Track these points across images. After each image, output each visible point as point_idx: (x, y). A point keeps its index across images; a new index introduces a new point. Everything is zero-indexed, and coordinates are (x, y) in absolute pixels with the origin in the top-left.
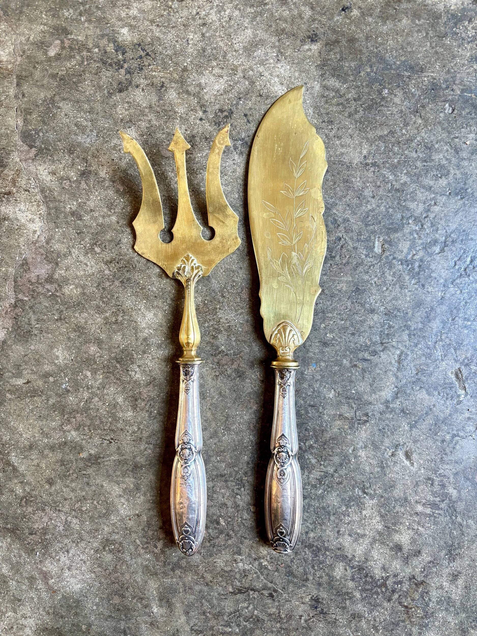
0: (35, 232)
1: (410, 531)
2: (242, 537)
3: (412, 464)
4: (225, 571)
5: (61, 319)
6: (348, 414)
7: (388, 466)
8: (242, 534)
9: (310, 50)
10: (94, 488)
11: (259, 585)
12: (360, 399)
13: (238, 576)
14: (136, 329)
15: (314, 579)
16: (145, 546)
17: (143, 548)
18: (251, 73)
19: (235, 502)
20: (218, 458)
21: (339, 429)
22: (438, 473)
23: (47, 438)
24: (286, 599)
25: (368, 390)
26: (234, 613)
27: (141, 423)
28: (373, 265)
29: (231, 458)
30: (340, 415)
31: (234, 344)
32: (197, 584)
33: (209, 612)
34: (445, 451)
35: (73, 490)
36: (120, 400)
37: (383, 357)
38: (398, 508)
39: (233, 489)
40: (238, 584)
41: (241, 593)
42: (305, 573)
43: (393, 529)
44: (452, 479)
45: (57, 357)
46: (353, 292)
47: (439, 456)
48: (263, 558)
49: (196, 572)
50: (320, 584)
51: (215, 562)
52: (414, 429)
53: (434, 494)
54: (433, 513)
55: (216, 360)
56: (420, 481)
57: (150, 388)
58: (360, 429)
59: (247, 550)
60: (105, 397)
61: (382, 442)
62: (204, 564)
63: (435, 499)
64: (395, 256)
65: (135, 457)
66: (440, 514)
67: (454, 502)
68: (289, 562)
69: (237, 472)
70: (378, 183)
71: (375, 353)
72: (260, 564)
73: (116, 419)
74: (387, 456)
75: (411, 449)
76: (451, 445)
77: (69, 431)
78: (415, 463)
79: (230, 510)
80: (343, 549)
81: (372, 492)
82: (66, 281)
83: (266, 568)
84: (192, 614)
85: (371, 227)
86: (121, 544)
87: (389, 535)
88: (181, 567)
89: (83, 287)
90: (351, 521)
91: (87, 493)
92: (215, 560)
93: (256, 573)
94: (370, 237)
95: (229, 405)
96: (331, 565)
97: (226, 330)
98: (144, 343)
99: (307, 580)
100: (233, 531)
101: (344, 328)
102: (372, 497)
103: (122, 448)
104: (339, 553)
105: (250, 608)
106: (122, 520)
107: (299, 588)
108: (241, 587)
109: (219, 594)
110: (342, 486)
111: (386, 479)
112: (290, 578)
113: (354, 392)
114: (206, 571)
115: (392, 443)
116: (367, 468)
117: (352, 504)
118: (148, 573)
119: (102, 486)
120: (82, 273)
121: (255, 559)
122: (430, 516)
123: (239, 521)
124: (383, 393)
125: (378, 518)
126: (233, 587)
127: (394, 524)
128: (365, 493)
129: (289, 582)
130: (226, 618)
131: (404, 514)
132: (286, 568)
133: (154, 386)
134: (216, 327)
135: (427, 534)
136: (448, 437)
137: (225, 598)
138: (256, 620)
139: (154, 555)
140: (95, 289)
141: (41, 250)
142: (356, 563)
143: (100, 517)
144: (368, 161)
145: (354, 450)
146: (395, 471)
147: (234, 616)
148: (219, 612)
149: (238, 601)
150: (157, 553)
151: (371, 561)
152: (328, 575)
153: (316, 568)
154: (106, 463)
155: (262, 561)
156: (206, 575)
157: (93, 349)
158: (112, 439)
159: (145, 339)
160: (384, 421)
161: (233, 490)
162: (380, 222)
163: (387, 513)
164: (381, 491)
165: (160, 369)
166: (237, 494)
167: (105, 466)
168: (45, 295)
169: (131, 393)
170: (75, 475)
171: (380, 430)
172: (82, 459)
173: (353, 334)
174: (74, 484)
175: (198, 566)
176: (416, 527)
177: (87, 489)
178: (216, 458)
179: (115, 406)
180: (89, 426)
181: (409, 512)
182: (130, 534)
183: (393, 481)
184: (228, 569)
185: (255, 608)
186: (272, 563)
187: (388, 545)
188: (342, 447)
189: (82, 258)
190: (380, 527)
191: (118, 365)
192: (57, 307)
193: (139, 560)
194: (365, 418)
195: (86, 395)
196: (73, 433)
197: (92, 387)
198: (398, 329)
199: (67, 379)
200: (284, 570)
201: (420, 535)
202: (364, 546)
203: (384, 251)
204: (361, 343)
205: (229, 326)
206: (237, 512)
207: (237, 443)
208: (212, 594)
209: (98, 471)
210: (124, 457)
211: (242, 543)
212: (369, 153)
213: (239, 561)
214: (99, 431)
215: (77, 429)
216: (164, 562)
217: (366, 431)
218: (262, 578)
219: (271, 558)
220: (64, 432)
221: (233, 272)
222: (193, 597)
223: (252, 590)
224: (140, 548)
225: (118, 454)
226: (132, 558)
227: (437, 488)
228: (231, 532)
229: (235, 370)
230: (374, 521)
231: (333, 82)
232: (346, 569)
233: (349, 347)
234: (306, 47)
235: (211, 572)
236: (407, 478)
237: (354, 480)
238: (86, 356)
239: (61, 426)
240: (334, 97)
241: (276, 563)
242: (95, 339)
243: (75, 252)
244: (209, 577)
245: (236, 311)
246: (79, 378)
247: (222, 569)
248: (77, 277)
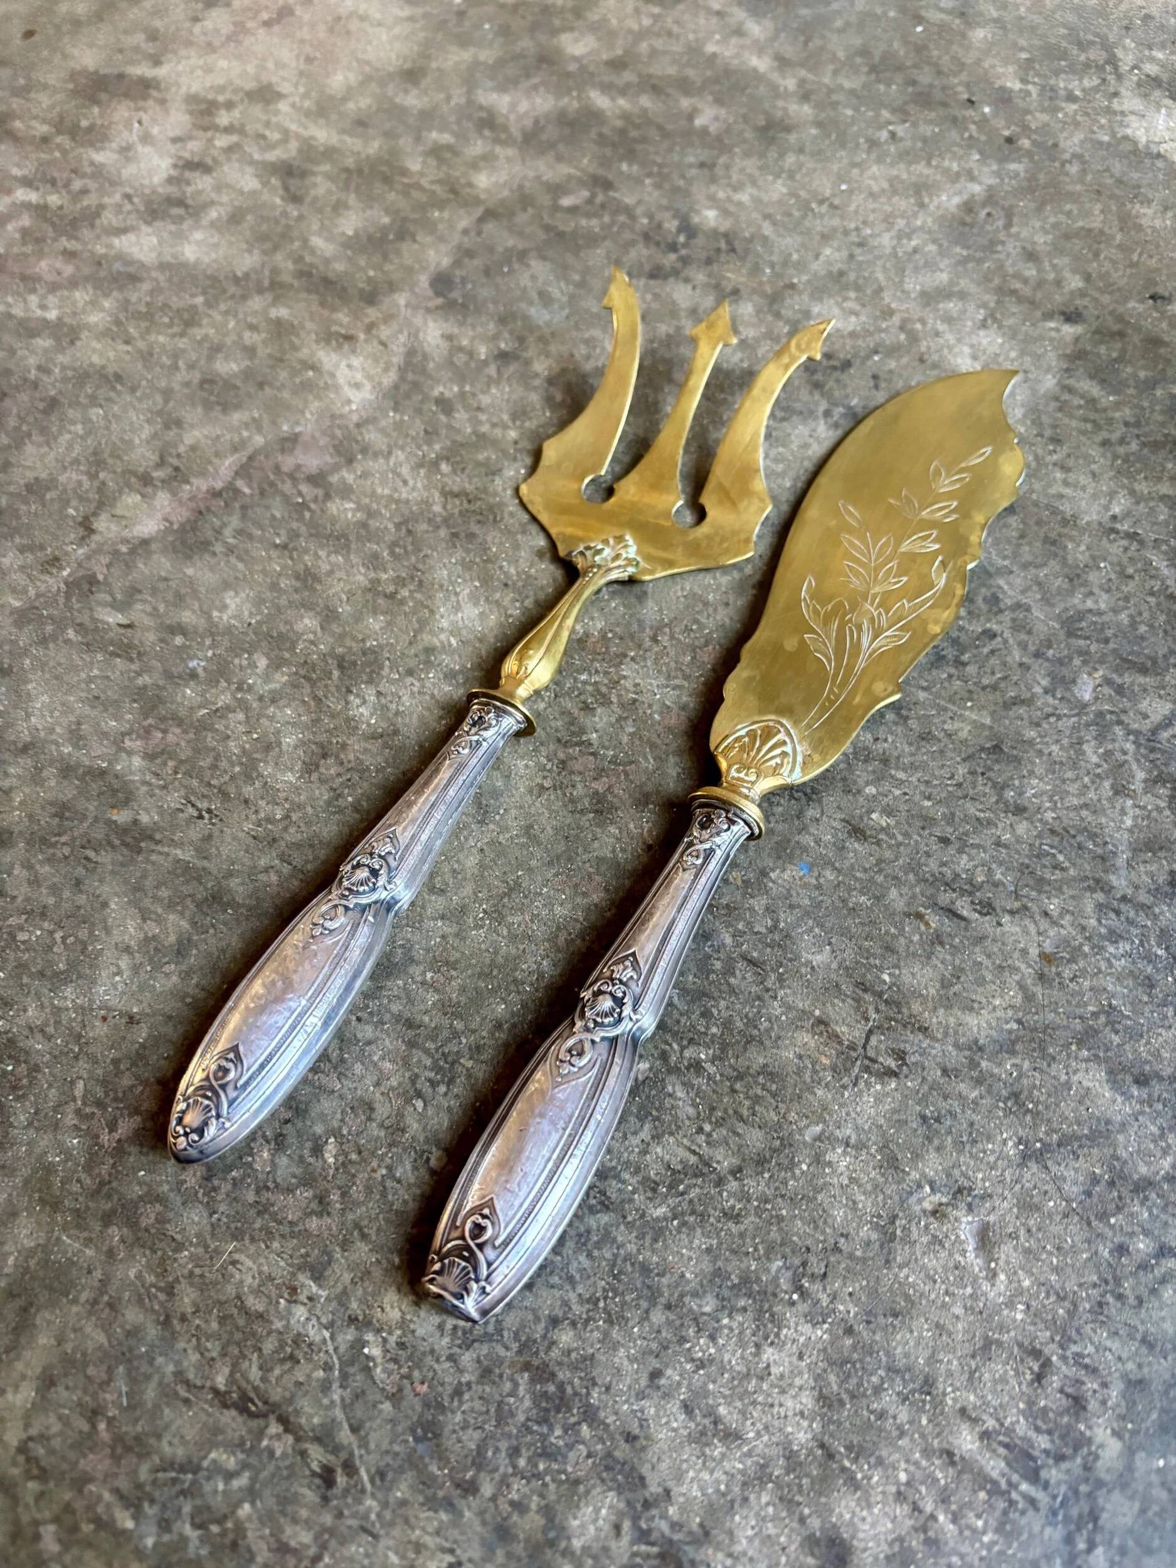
0: (349, 402)
1: (903, 1510)
2: (357, 1226)
3: (992, 1276)
4: (243, 1309)
5: (285, 547)
6: (844, 1029)
7: (907, 1240)
8: (361, 1218)
9: (1058, 330)
10: (82, 899)
11: (311, 1416)
12: (898, 1005)
13: (269, 1346)
14: (423, 624)
15: (494, 1499)
16: (88, 1110)
17: (78, 1112)
18: (918, 326)
19: (400, 1115)
20: (429, 975)
21: (800, 1057)
22: (1074, 1348)
23: (76, 746)
24: (366, 1517)
25: (932, 991)
26: (182, 1469)
27: (300, 807)
28: (1059, 717)
29: (463, 990)
30: (820, 1022)
31: (625, 739)
32: (140, 1301)
33: (110, 1421)
34: (1118, 1281)
35: (35, 882)
36: (289, 741)
37: (1006, 928)
38: (888, 1400)
39: (417, 1076)
40: (255, 1374)
41: (243, 1410)
42: (479, 1461)
43: (843, 1469)
44: (1114, 1394)
45: (224, 607)
46: (982, 749)
47: (1094, 1292)
48: (379, 1331)
49: (163, 1260)
50: (503, 1532)
51: (234, 1263)
52: (1034, 1167)
53: (1035, 1414)
54: (1010, 1483)
55: (561, 755)
56: (999, 1343)
57: (374, 746)
58: (862, 1085)
59: (347, 1277)
60: (263, 721)
61: (917, 1156)
62: (200, 1250)
63: (1032, 1434)
64: (1123, 717)
65: (230, 874)
66: (1032, 1502)
67: (1100, 1484)
68: (449, 1390)
69: (456, 1035)
70: (1130, 571)
71: (987, 908)
72: (361, 1343)
73: (250, 772)
74: (917, 1208)
75: (1003, 1226)
76: (1147, 1278)
77: (130, 753)
78: (1002, 1277)
79: (375, 1130)
80: (643, 1449)
81: (825, 1301)
82: (346, 492)
83: (367, 1371)
84: (60, 1393)
85: (1082, 642)
86: (36, 1068)
87: (823, 1485)
88: (132, 1223)
89: (371, 514)
90: (711, 1361)
91: (57, 905)
92: (236, 1256)
93: (328, 1367)
94: (1071, 659)
95: (533, 863)
96: (577, 1482)
97: (622, 705)
98: (422, 657)
99: (470, 1488)
100: (344, 1195)
101: (925, 818)
102: (815, 1318)
103: (216, 841)
104: (622, 1451)
105: (236, 1483)
106: (81, 1010)
107: (432, 1504)
108: (256, 1389)
109: (179, 1374)
110: (734, 1229)
111: (887, 1277)
112: (421, 1448)
113: (886, 978)
114: (191, 1273)
115: (949, 1175)
116: (839, 1214)
117: (742, 1303)
118: (40, 1190)
119: (105, 905)
120: (387, 492)
121: (353, 1320)
122: (994, 1490)
123: (378, 1176)
124: (972, 1021)
125: (807, 1400)
126: (232, 1374)
127: (857, 1452)
128: (799, 1289)
129: (412, 1462)
130: (144, 1474)
131: (902, 1434)
132: (427, 1405)
133: (386, 746)
134: (604, 689)
135: (962, 1557)
136: (1142, 1245)
137: (186, 1401)
138: (227, 1541)
139: (91, 1147)
140: (390, 526)
141: (338, 433)
142: (664, 1526)
143: (42, 974)
144: (1118, 526)
145: (818, 1138)
146: (924, 1267)
147: (174, 1481)
148: (138, 1438)
149: (216, 1430)
150: (102, 1147)
151: (718, 1547)
152: (547, 1511)
153: (522, 1462)
154: (154, 857)
155: (369, 1337)
156: (183, 1287)
157: (308, 622)
158: (209, 811)
159: (429, 650)
160: (946, 1097)
161: (414, 1079)
162: (1107, 641)
163: (845, 1396)
164: (853, 1310)
165: (421, 717)
166: (419, 1095)
167: (148, 861)
168: (286, 499)
169: (323, 738)
170: (66, 851)
171: (924, 1118)
172: (110, 823)
173: (945, 841)
174: (47, 868)
175: (179, 1247)
176: (929, 1507)
177: (66, 894)
178: (424, 973)
179: (268, 748)
180: (181, 762)
181: (923, 1436)
182: (76, 1058)
183: (907, 1297)
184: (256, 1304)
185: (252, 1494)
186: (395, 1361)
187: (802, 1520)
188: (788, 1110)
189: (405, 470)
190: (802, 1436)
191: (336, 673)
192: (295, 525)
193: (44, 1141)
194: (892, 1063)
195: (224, 699)
196: (137, 762)
197: (250, 687)
198: (1074, 879)
199: (210, 653)
200: (418, 1408)
201: (933, 1544)
202: (718, 1474)
203: (1097, 699)
204: (958, 869)
205: (635, 701)
206: (390, 1146)
207: (500, 960)
208: (160, 1360)
209: (122, 865)
210: (206, 863)
211: (345, 1245)
212: (1128, 514)
213: (303, 1298)
214: (195, 783)
215: (150, 757)
216: (102, 1184)
217: (878, 1100)
218: (336, 1397)
219: (401, 1345)
220: (121, 749)
221: (706, 604)
222: (102, 1338)
223: (283, 1420)
224: (70, 1108)
225: (196, 850)
226: (30, 1124)
227: (1051, 1399)
228: (335, 1197)
229: (596, 793)
230: (790, 1403)
231: (1088, 386)
232: (617, 1528)
233: (920, 865)
234: (1052, 325)
235: (204, 1286)
236: (958, 1310)
237: (780, 1229)
238: (283, 628)
239: (123, 734)
240: (1080, 407)
241: (404, 1370)
242: (327, 607)
243: (400, 455)
244: (187, 1298)
245: (669, 677)
246: (237, 661)
247: (239, 1297)
248: (373, 494)
